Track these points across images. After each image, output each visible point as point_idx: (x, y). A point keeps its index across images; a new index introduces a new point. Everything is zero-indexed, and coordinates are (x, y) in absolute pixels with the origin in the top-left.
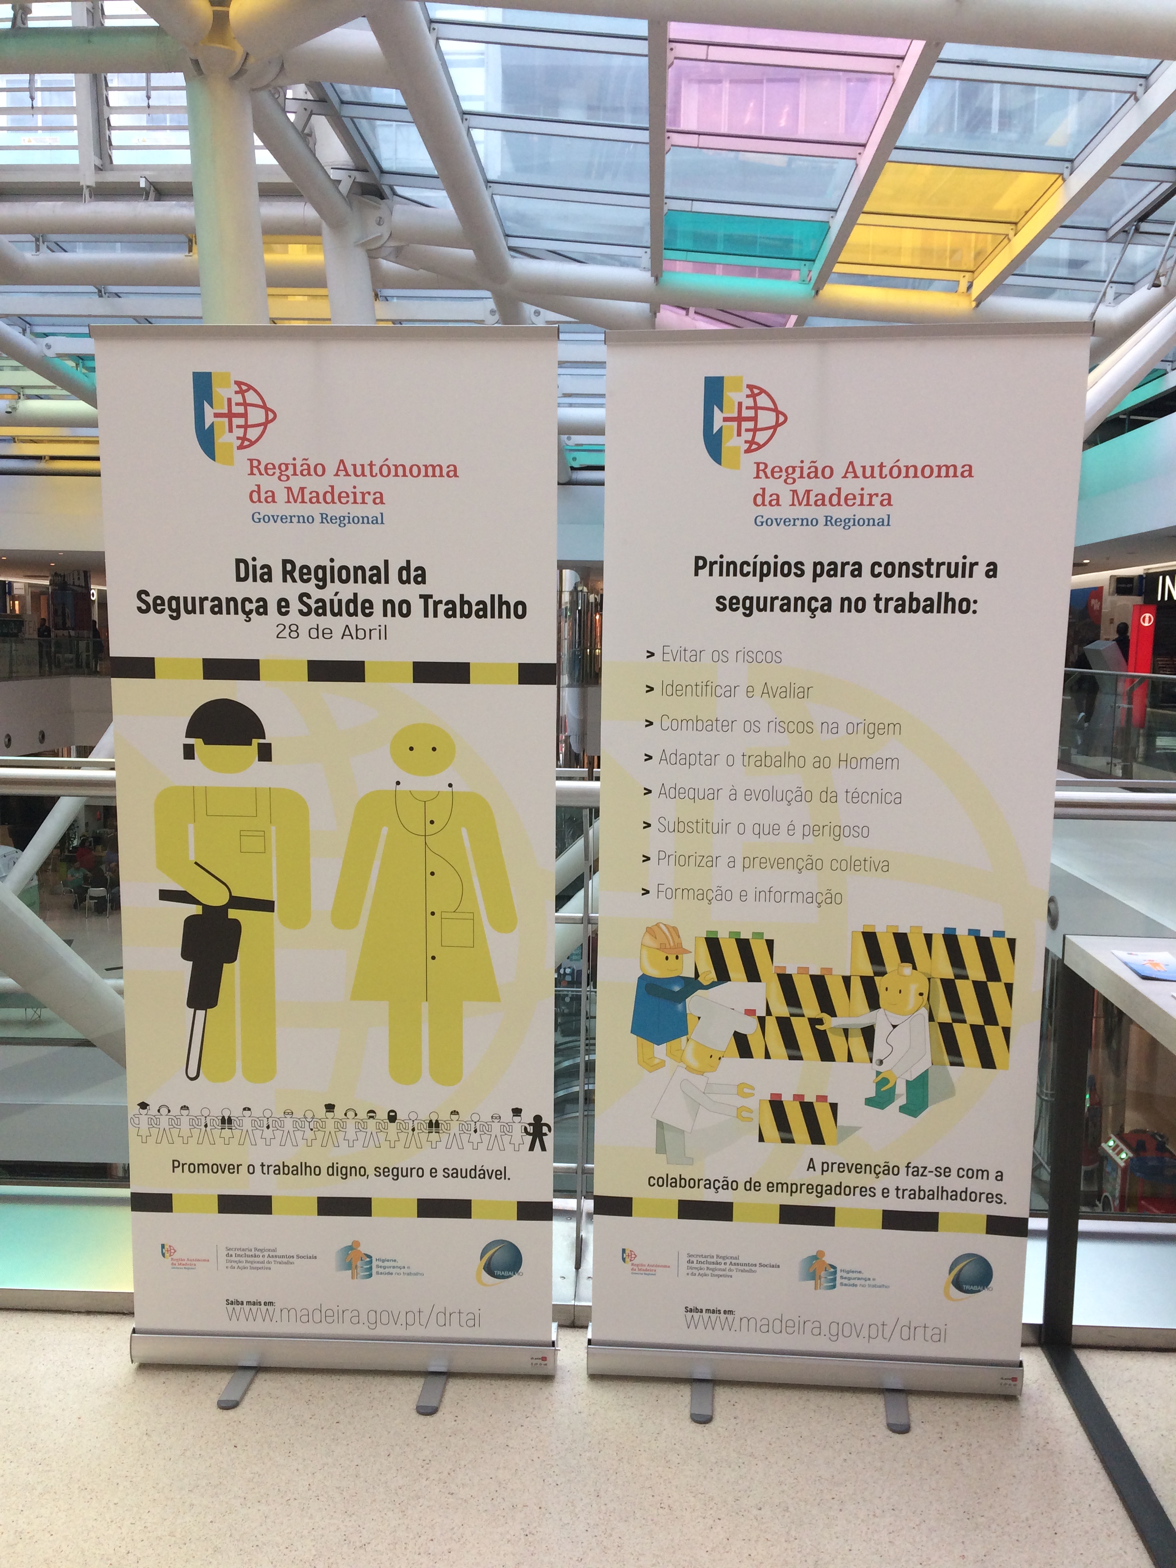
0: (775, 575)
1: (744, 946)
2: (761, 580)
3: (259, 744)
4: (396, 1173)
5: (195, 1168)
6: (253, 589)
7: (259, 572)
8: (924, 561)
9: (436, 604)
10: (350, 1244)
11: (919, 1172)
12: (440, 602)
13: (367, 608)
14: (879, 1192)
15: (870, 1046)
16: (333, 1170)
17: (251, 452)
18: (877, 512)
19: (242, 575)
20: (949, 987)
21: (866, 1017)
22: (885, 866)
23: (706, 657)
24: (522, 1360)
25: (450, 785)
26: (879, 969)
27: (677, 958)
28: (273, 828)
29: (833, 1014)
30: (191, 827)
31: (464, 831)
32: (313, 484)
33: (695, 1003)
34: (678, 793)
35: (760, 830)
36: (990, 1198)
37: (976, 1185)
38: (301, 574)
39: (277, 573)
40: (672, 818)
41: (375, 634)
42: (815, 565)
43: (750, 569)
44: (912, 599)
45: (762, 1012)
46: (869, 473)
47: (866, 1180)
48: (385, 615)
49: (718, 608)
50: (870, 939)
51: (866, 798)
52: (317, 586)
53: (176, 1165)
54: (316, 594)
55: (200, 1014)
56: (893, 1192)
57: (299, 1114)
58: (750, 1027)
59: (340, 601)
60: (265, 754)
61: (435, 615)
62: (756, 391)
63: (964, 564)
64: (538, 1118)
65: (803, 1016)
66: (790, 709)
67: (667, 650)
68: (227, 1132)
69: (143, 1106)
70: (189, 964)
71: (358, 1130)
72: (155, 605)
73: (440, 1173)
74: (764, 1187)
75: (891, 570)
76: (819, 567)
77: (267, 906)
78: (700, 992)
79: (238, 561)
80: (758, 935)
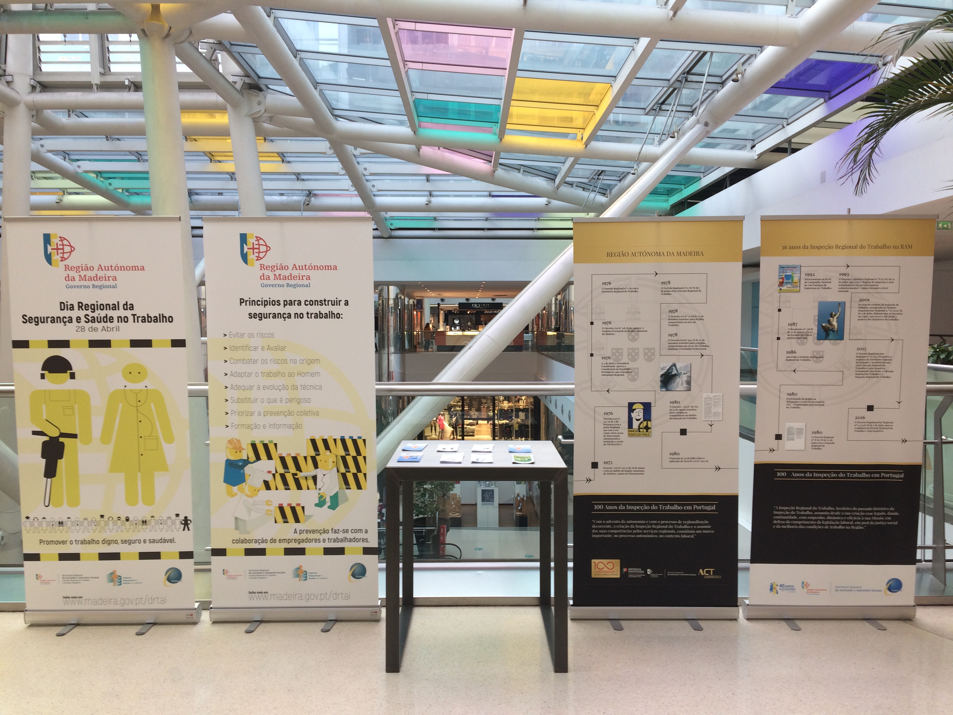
0: (270, 305)
1: (266, 446)
2: (265, 307)
3: (70, 373)
4: (130, 542)
5: (49, 543)
6: (67, 313)
7: (69, 307)
8: (323, 300)
9: (138, 317)
10: (112, 572)
11: (336, 532)
12: (140, 317)
13: (111, 319)
14: (321, 540)
15: (315, 483)
16: (104, 542)
17: (65, 262)
18: (305, 282)
19: (63, 308)
20: (344, 459)
21: (313, 472)
22: (317, 413)
23: (246, 335)
24: (182, 616)
25: (146, 387)
26: (317, 453)
27: (240, 452)
28: (76, 405)
29: (301, 471)
30: (44, 406)
31: (152, 405)
32: (89, 274)
33: (248, 469)
34: (237, 388)
35: (269, 401)
36: (364, 540)
37: (358, 536)
38: (85, 307)
39: (76, 307)
40: (236, 397)
41: (115, 329)
42: (284, 301)
43: (260, 303)
44: (320, 313)
45: (274, 472)
46: (301, 268)
47: (316, 536)
48: (118, 322)
49: (249, 318)
50: (313, 441)
51: (308, 388)
52: (92, 312)
53: (41, 541)
54: (91, 314)
55: (49, 480)
56: (327, 540)
57: (89, 519)
58: (269, 478)
59: (100, 317)
60: (73, 376)
61: (138, 322)
62: (259, 239)
63: (337, 301)
64: (186, 517)
65: (289, 472)
66: (278, 355)
67: (231, 333)
68: (61, 528)
69: (28, 518)
70: (45, 460)
71: (114, 525)
72: (29, 320)
73: (148, 541)
74: (277, 541)
75: (312, 303)
76: (286, 302)
77: (75, 436)
78: (249, 465)
79: (61, 303)
80: (271, 442)
